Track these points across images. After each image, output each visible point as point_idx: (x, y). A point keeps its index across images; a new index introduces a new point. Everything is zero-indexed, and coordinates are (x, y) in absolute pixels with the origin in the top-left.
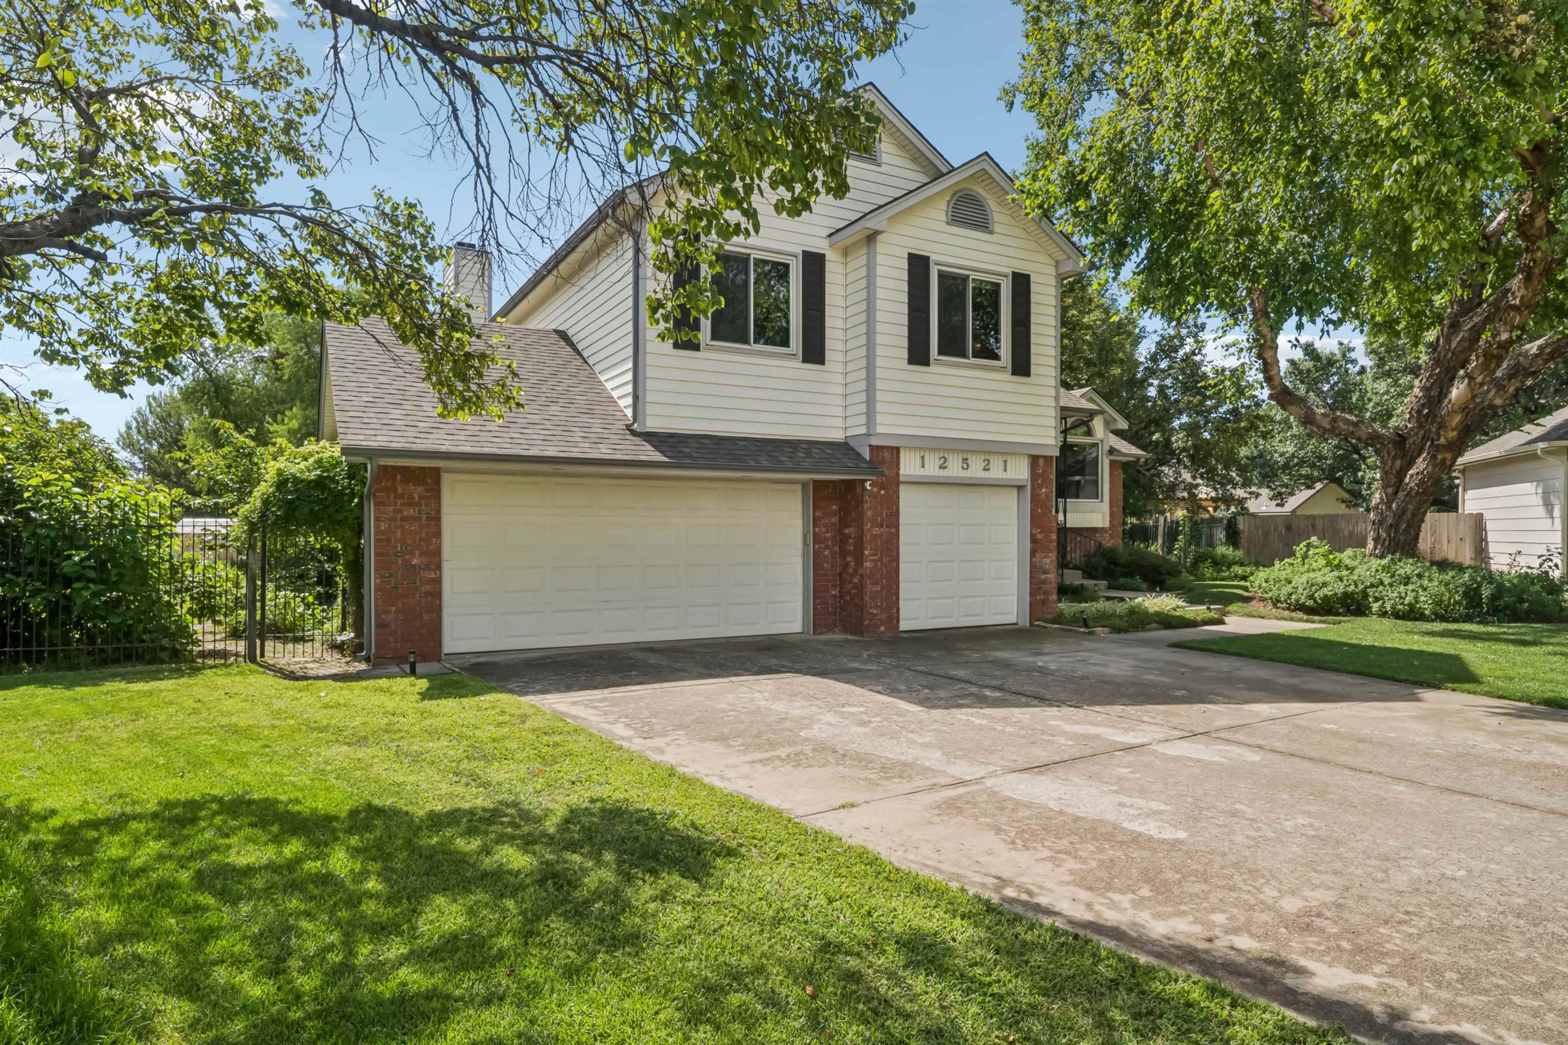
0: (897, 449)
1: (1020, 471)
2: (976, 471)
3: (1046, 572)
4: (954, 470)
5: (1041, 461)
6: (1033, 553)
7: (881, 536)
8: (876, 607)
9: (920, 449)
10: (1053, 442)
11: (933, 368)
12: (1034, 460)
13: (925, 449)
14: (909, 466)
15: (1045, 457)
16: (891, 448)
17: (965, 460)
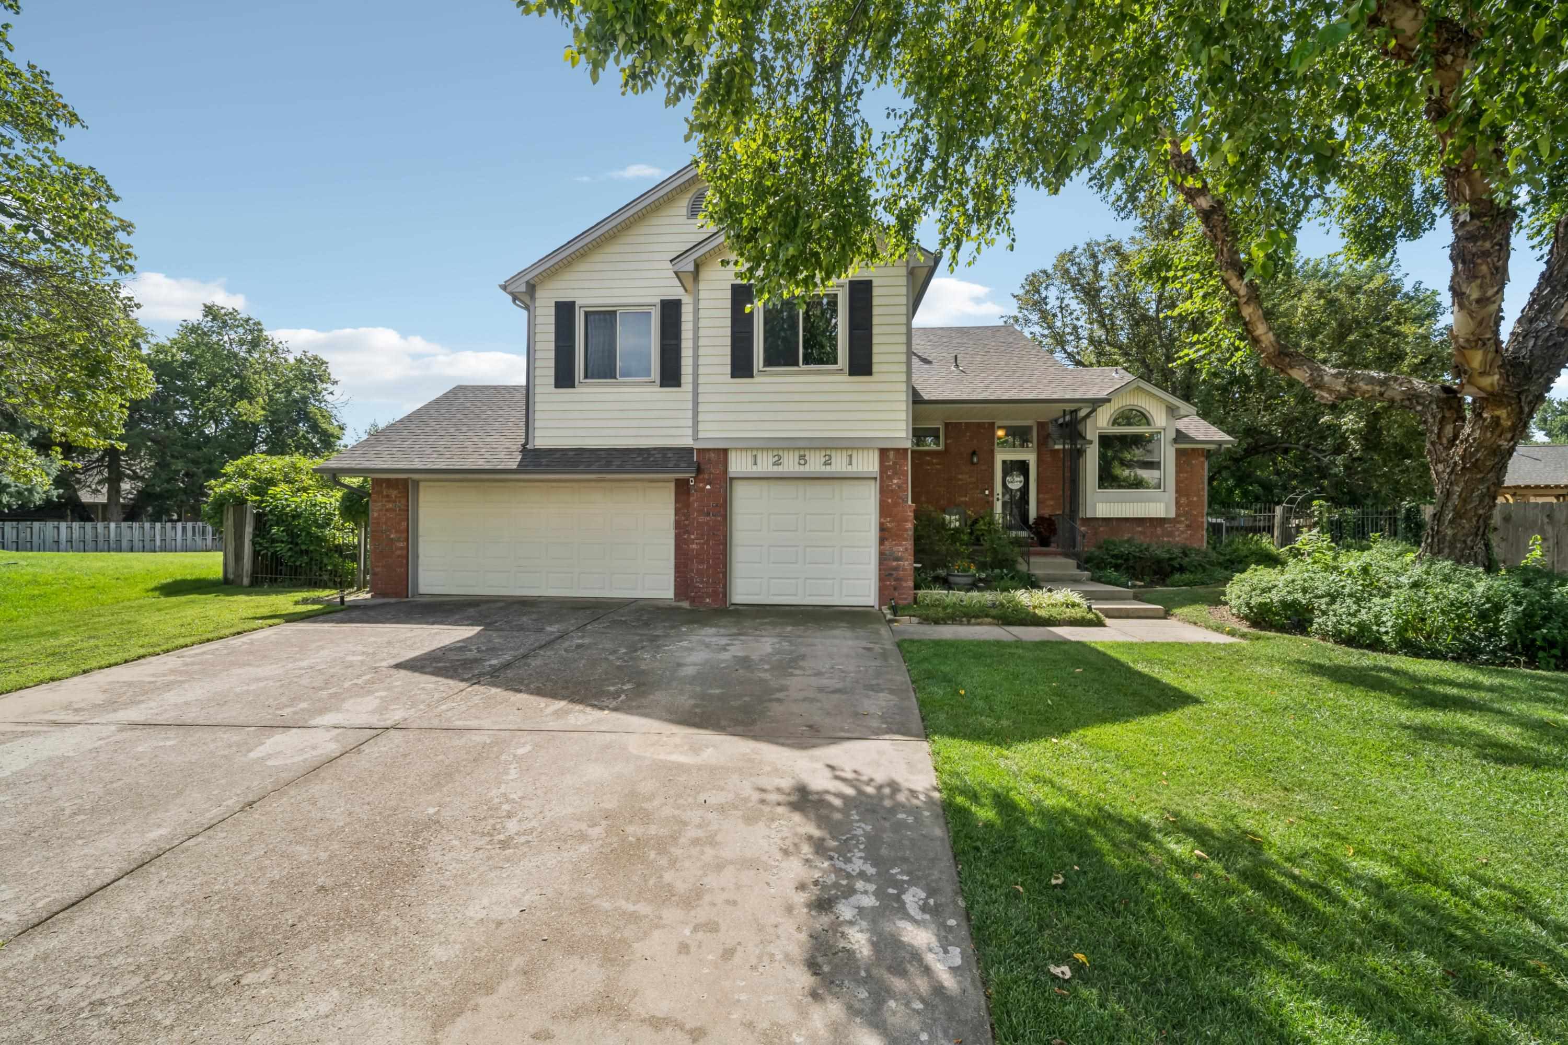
0: (725, 451)
1: (869, 464)
2: (815, 464)
3: (897, 559)
4: (790, 465)
5: (891, 454)
6: (882, 541)
7: (707, 523)
8: (702, 582)
9: (752, 449)
10: (904, 435)
11: (758, 379)
12: (883, 452)
13: (757, 449)
14: (738, 464)
15: (897, 450)
16: (718, 450)
17: (802, 457)
